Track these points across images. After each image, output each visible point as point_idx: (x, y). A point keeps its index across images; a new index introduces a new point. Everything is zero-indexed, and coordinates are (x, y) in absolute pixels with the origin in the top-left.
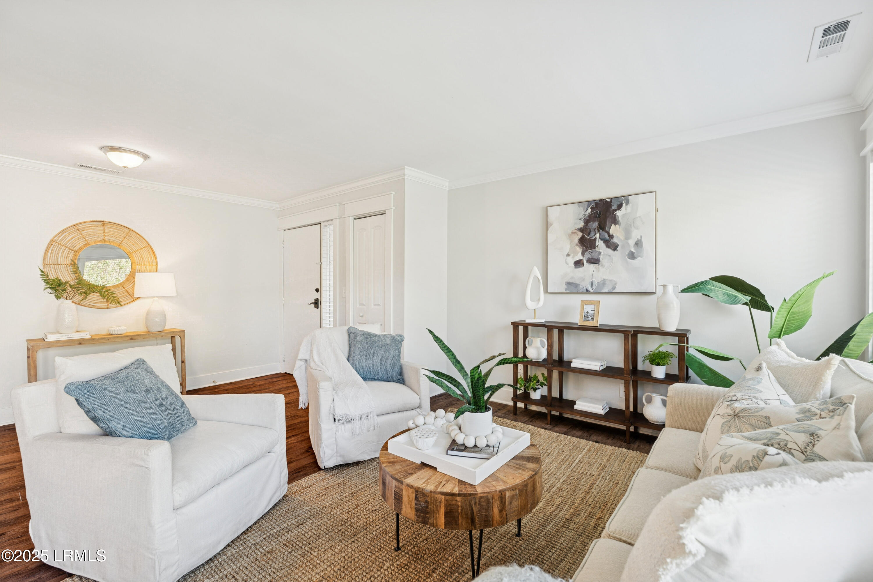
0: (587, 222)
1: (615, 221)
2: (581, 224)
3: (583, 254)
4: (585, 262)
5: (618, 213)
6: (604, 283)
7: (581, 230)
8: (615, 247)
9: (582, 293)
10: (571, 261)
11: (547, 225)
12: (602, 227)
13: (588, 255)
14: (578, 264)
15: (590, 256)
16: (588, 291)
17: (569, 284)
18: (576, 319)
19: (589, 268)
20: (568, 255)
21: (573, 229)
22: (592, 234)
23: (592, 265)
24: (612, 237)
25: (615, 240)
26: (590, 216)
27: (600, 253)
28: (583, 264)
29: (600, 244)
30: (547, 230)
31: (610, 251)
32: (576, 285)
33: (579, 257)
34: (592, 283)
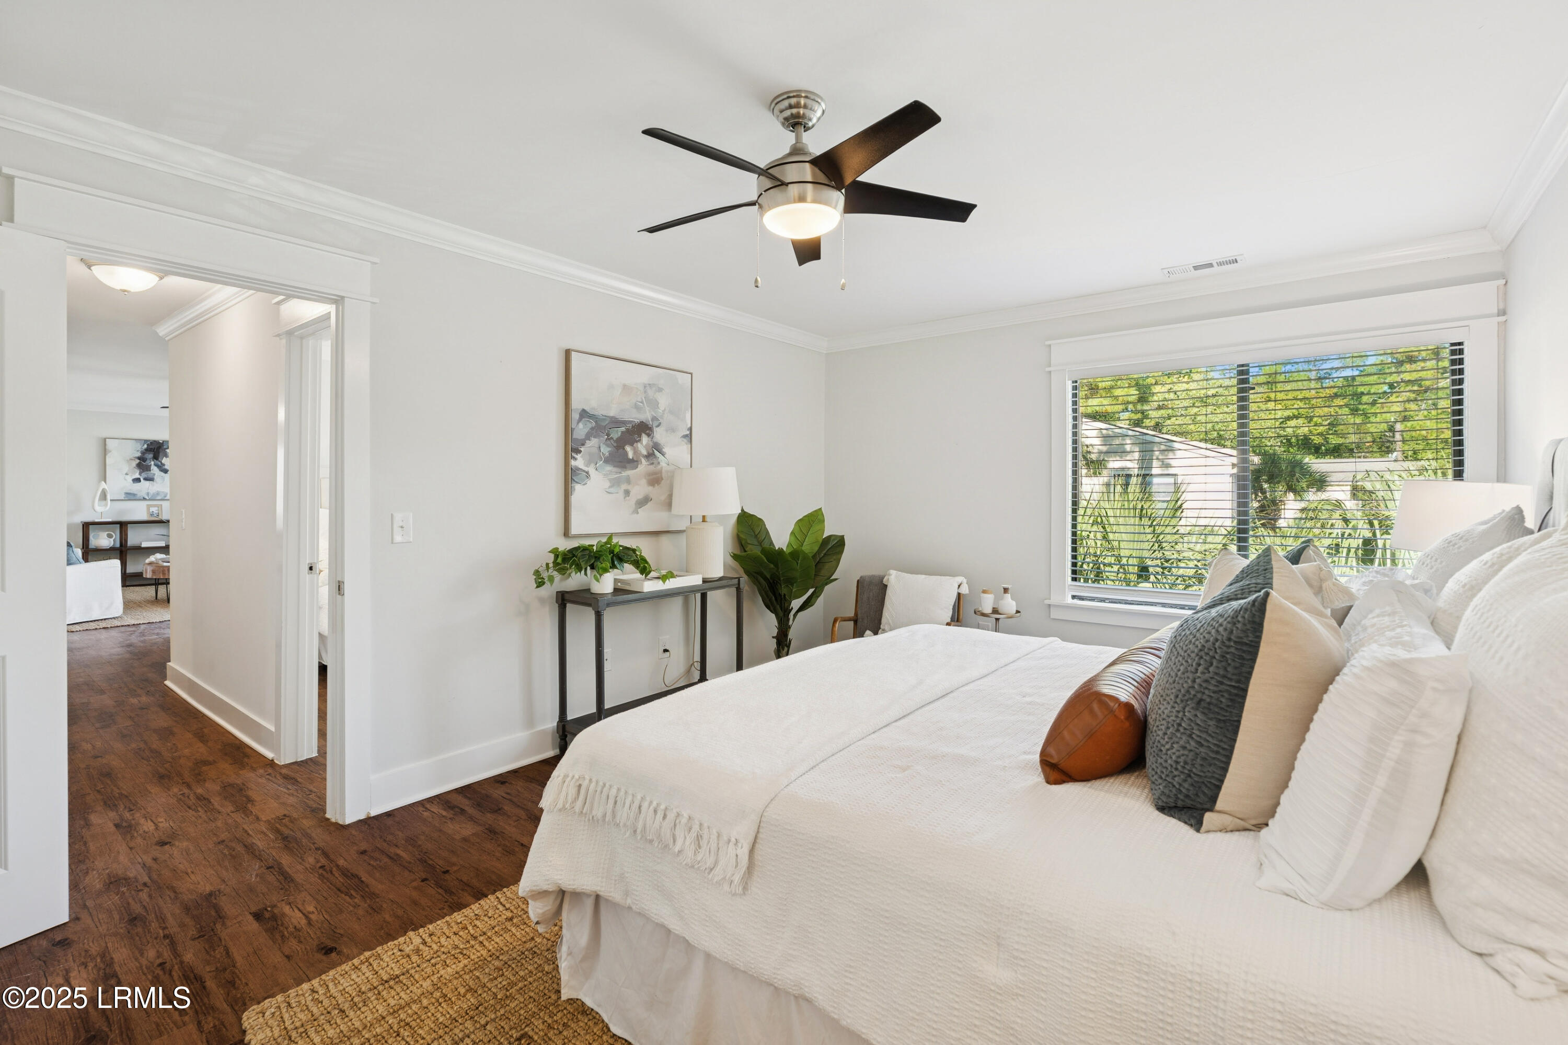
0: (143, 453)
1: (166, 456)
2: (139, 454)
3: (140, 474)
4: (142, 479)
5: (168, 451)
6: (158, 494)
7: (139, 458)
8: (166, 471)
9: (140, 500)
10: (129, 479)
11: (105, 451)
12: (156, 458)
13: (144, 475)
14: (137, 480)
15: (146, 476)
16: (144, 499)
17: (127, 494)
18: (144, 517)
19: (145, 484)
20: (127, 474)
21: (131, 457)
22: (148, 462)
23: (148, 482)
24: (164, 465)
25: (166, 467)
26: (146, 450)
27: (154, 474)
28: (140, 481)
29: (154, 470)
30: (105, 455)
31: (162, 474)
32: (134, 495)
33: (137, 476)
34: (148, 494)
